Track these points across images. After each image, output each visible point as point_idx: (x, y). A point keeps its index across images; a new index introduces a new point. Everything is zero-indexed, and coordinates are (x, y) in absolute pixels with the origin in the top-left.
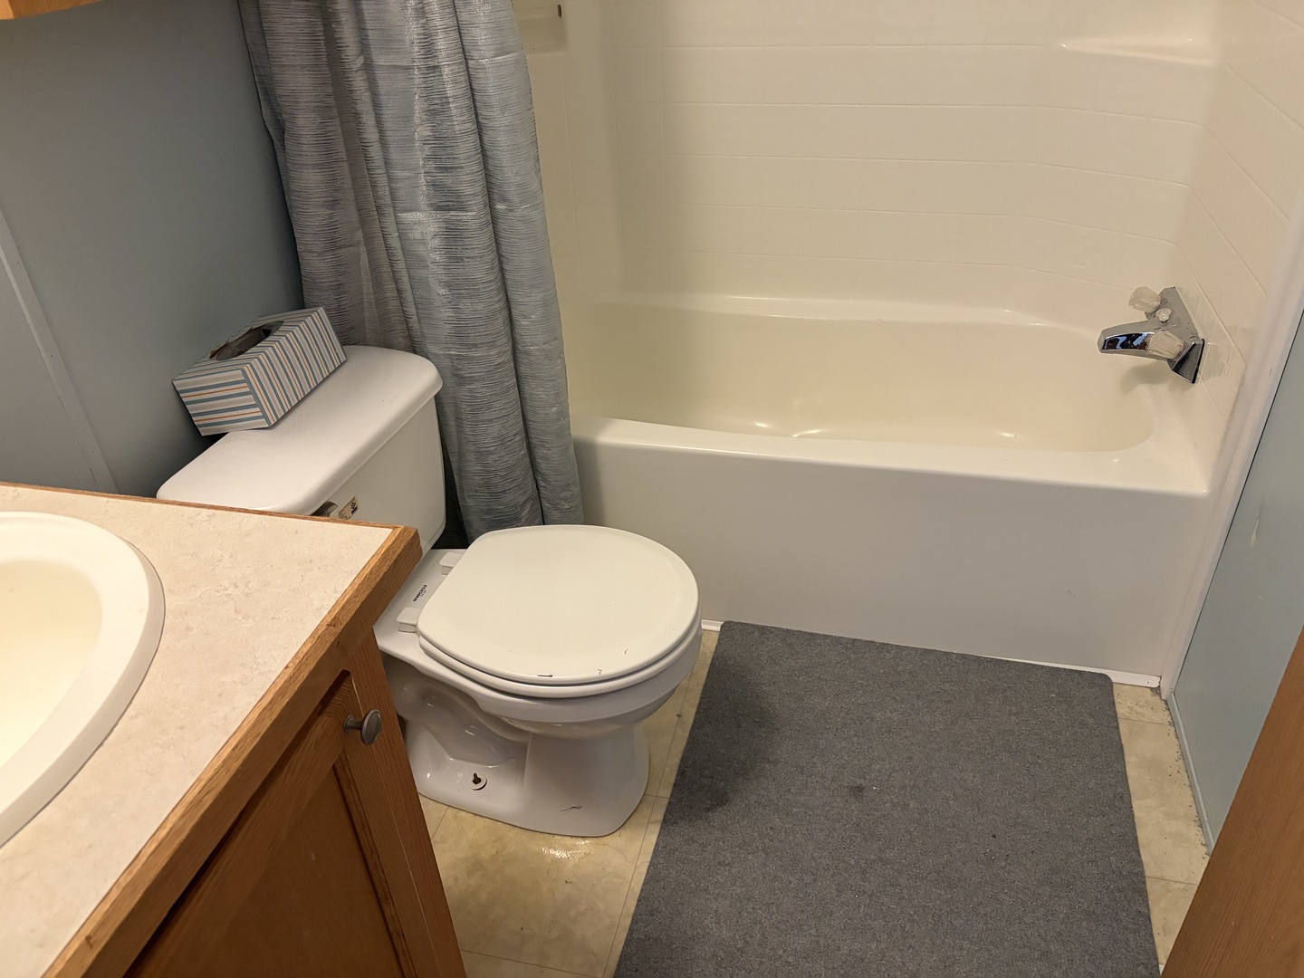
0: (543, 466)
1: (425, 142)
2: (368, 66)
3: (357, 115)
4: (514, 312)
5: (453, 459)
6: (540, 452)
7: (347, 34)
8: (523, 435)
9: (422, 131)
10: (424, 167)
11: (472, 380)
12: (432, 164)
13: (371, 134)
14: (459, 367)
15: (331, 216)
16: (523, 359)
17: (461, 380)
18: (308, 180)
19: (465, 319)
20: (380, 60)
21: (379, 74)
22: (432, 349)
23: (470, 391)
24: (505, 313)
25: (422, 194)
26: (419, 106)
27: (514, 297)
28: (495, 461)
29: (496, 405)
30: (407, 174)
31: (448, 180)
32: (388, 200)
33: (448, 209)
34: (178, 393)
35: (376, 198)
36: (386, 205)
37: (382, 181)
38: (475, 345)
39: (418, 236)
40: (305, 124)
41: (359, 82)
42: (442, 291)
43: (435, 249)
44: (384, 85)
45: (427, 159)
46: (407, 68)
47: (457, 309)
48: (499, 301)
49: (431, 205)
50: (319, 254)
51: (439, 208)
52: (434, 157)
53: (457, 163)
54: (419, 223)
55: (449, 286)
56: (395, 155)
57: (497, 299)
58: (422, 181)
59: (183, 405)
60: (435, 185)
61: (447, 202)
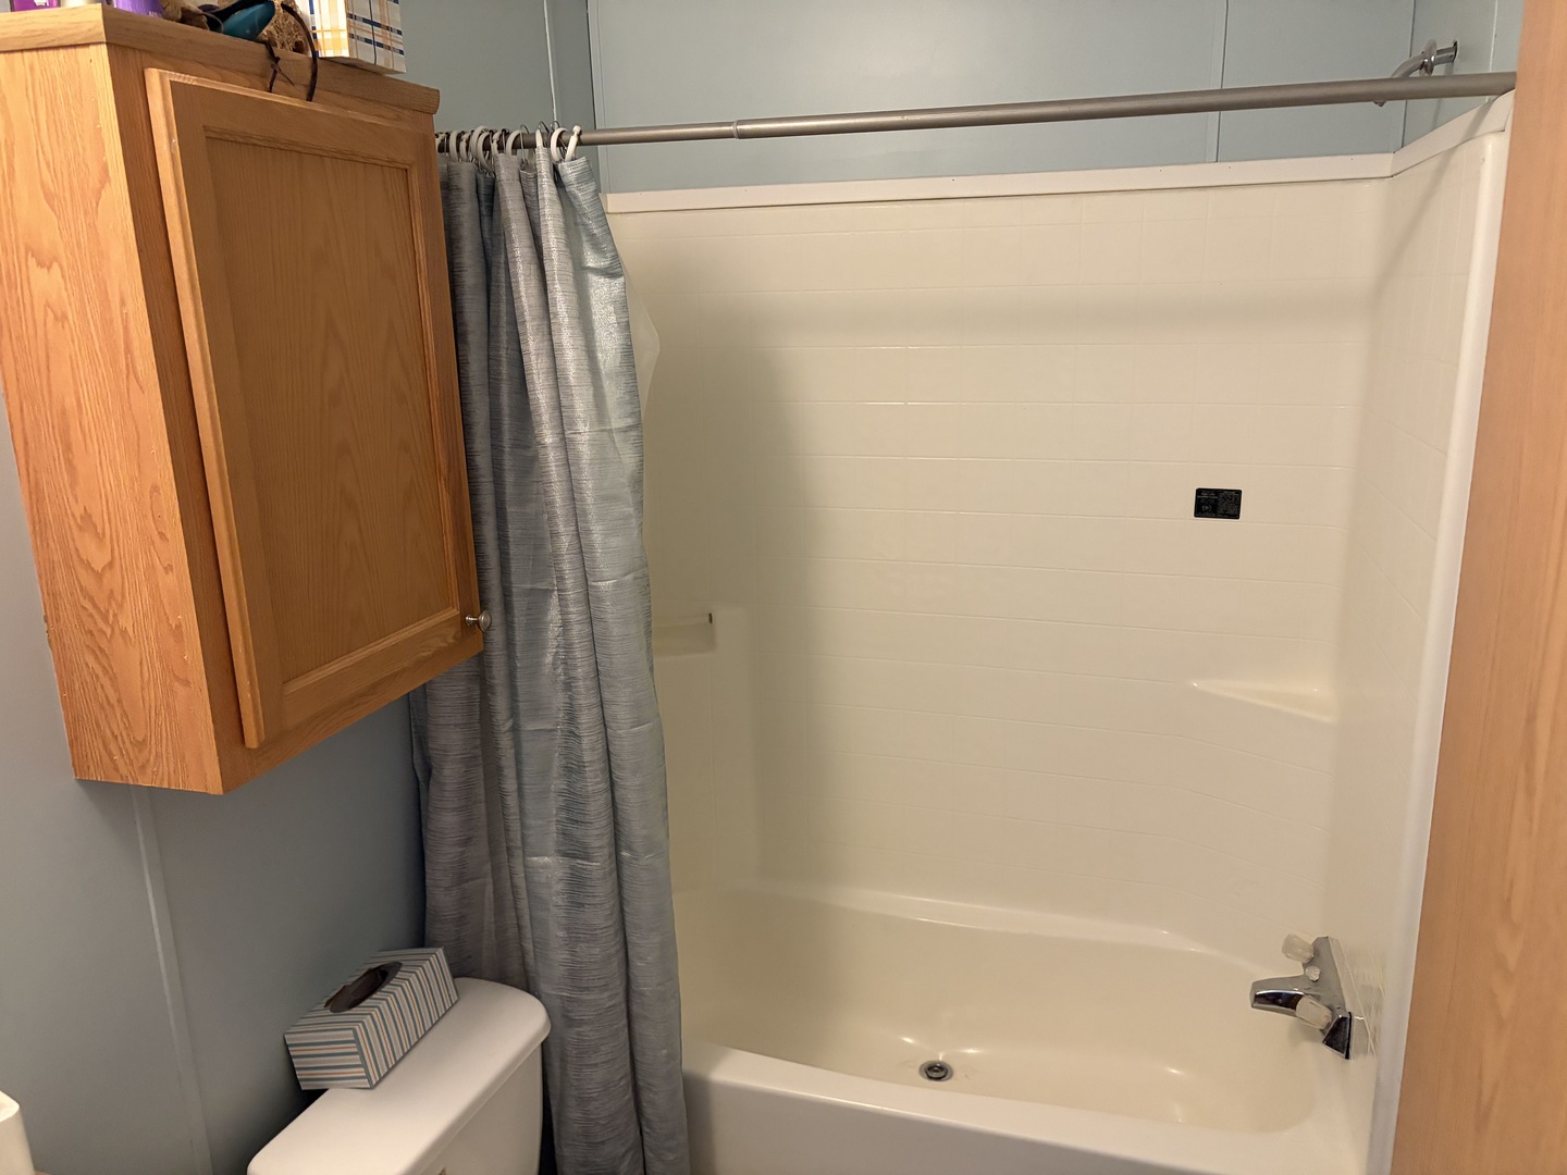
0: (648, 1110)
1: (560, 793)
2: (515, 729)
3: (500, 769)
4: (630, 953)
5: (554, 1103)
6: (646, 1096)
7: (500, 703)
8: (629, 1078)
9: (558, 784)
10: (556, 815)
11: (581, 1023)
12: (563, 815)
13: (510, 785)
14: (570, 1008)
15: (463, 853)
16: (635, 999)
17: (570, 1022)
18: (446, 821)
19: (580, 963)
20: (528, 726)
21: (524, 736)
22: (544, 987)
23: (579, 1034)
24: (622, 954)
25: (552, 839)
26: (557, 763)
27: (632, 939)
28: (596, 1108)
29: (603, 1048)
30: (540, 822)
31: (577, 832)
32: (519, 844)
33: (574, 857)
34: (287, 1046)
35: (508, 840)
36: (517, 848)
37: (515, 826)
38: (587, 989)
39: (543, 880)
40: (450, 773)
41: (505, 742)
42: (561, 934)
43: (558, 893)
44: (527, 747)
45: (560, 809)
46: (551, 730)
47: (573, 953)
48: (615, 945)
49: (558, 851)
50: (446, 889)
51: (565, 855)
52: (567, 808)
53: (587, 819)
54: (545, 866)
55: (568, 929)
56: (530, 806)
57: (613, 943)
58: (553, 828)
59: (290, 1058)
60: (564, 834)
61: (573, 850)
